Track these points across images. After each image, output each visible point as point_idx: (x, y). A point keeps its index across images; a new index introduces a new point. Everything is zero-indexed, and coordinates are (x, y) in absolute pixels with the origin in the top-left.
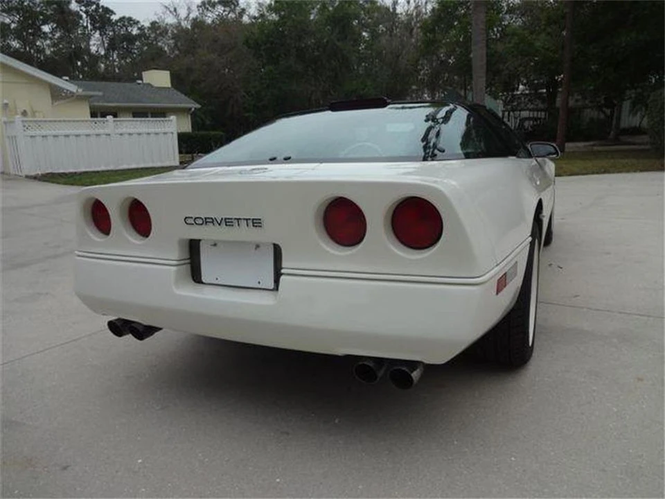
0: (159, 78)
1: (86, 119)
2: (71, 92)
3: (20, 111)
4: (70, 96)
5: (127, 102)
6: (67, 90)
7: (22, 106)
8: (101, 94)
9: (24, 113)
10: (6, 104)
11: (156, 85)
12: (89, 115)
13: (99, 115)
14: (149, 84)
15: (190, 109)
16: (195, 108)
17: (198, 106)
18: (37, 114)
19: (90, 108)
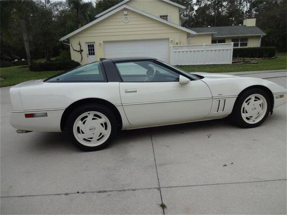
0: (250, 23)
1: (210, 44)
2: (194, 35)
3: (176, 42)
4: (194, 36)
5: (231, 35)
6: (192, 34)
7: (177, 41)
8: (216, 32)
9: (177, 43)
10: (172, 41)
11: (247, 26)
12: (211, 43)
13: (217, 42)
14: (245, 26)
15: (261, 36)
16: (263, 36)
17: (265, 34)
18: (181, 44)
19: (212, 39)
